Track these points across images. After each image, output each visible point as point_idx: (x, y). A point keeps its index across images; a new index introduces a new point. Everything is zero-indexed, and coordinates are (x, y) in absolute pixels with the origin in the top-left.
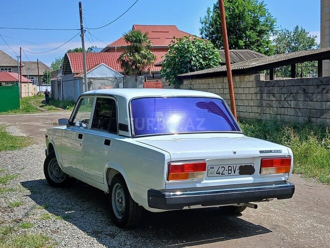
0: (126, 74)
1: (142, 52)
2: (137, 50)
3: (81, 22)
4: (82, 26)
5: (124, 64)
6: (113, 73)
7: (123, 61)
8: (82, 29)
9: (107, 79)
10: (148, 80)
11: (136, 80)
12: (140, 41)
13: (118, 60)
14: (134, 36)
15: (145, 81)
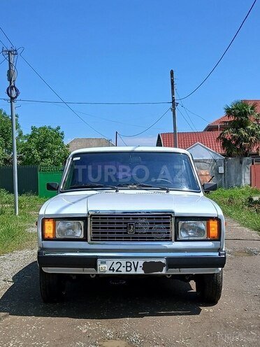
0: (228, 155)
1: (249, 127)
2: (243, 125)
3: (173, 93)
4: (173, 98)
5: (226, 143)
6: (211, 153)
7: (225, 140)
8: (173, 101)
9: (204, 161)
10: (257, 163)
11: (241, 163)
12: (245, 114)
13: (218, 139)
14: (237, 108)
15: (253, 164)
